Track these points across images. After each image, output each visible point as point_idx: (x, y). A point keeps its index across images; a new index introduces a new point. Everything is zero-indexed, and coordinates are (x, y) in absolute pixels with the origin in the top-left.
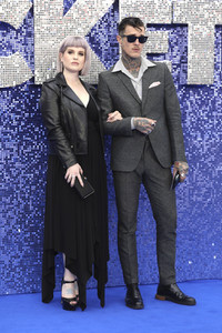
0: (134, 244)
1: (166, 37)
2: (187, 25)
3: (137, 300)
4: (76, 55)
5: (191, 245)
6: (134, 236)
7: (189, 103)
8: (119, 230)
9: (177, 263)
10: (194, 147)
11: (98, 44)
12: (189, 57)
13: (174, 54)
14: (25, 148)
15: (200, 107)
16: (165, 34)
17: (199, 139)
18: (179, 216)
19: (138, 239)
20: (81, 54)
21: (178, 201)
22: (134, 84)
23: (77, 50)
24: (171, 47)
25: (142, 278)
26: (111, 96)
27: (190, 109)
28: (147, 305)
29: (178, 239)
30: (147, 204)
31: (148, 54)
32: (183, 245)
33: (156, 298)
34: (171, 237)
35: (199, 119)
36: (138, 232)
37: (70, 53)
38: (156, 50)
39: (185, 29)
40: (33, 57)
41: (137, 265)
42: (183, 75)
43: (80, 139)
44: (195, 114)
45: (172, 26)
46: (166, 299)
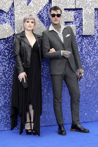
0: (61, 107)
1: (73, 15)
2: (82, 9)
3: (63, 131)
4: (30, 23)
5: (86, 106)
6: (61, 103)
7: (84, 43)
8: (54, 100)
9: (80, 114)
10: (87, 63)
11: (43, 18)
12: (83, 23)
13: (77, 22)
14: (12, 65)
15: (89, 45)
16: (72, 13)
17: (89, 59)
18: (81, 93)
19: (62, 104)
20: (32, 22)
21: (80, 87)
22: (59, 36)
23: (30, 21)
24: (75, 19)
25: (65, 122)
26: (50, 41)
27: (84, 46)
28: (67, 133)
29: (80, 104)
30: (66, 88)
31: (65, 22)
32: (82, 106)
33: (71, 130)
34: (78, 102)
35: (88, 50)
36: (62, 101)
37: (27, 22)
38: (69, 20)
39: (81, 10)
40: (14, 25)
41: (62, 116)
42: (81, 31)
43: (27, 61)
44: (87, 48)
45: (76, 9)
46: (76, 131)
